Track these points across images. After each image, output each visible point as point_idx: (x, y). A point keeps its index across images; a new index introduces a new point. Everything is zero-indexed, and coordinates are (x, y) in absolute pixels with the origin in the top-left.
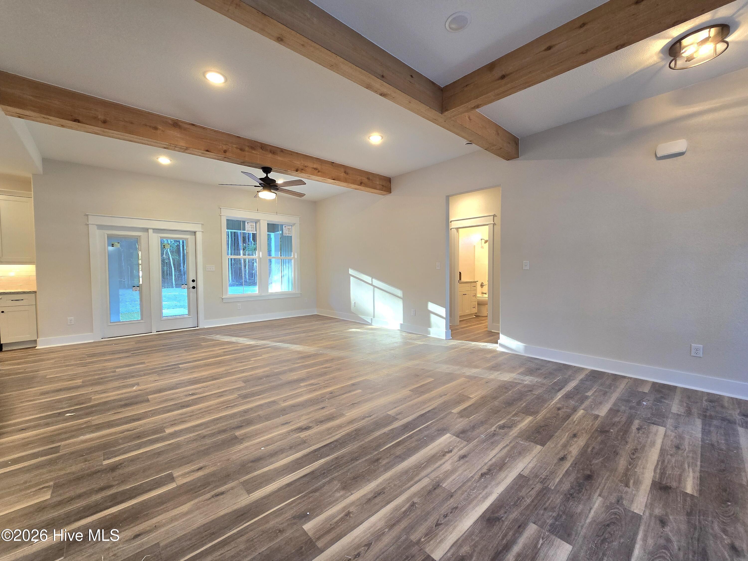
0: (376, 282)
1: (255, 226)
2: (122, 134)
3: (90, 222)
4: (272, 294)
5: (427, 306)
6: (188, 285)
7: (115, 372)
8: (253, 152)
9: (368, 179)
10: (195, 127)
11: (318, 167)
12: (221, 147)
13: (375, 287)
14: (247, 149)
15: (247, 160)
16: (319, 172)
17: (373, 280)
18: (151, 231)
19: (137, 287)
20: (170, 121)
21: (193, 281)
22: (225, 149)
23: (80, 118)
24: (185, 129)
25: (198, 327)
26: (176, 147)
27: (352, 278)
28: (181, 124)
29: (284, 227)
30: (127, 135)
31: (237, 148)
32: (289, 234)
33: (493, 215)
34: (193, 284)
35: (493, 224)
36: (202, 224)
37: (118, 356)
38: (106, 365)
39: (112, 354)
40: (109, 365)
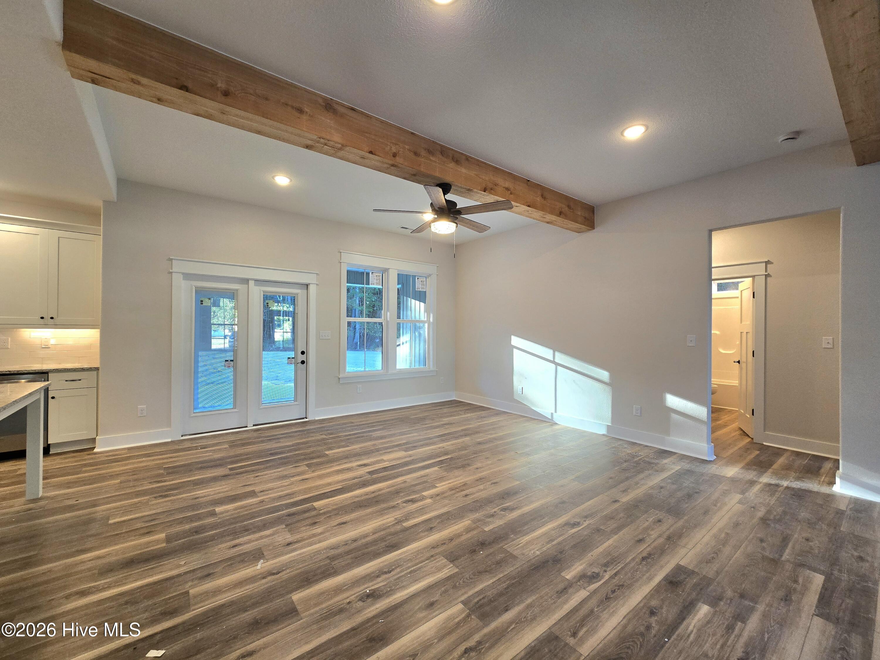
0: (560, 358)
1: (381, 277)
2: (250, 116)
3: (174, 270)
4: (401, 371)
5: (663, 400)
6: (296, 358)
7: (213, 514)
8: (431, 158)
9: (569, 207)
10: (354, 112)
11: (511, 187)
12: (389, 147)
13: (557, 364)
14: (423, 153)
15: (422, 170)
16: (511, 194)
17: (557, 354)
18: (251, 283)
19: (231, 361)
20: (320, 101)
21: (303, 353)
22: (395, 151)
23: (190, 85)
24: (342, 116)
25: (306, 418)
26: (326, 144)
27: (515, 350)
28: (336, 106)
29: (416, 279)
30: (257, 118)
31: (409, 150)
32: (422, 288)
33: (766, 262)
34: (301, 358)
35: (766, 275)
36: (317, 274)
37: (211, 473)
38: (197, 494)
39: (201, 468)
40: (201, 495)
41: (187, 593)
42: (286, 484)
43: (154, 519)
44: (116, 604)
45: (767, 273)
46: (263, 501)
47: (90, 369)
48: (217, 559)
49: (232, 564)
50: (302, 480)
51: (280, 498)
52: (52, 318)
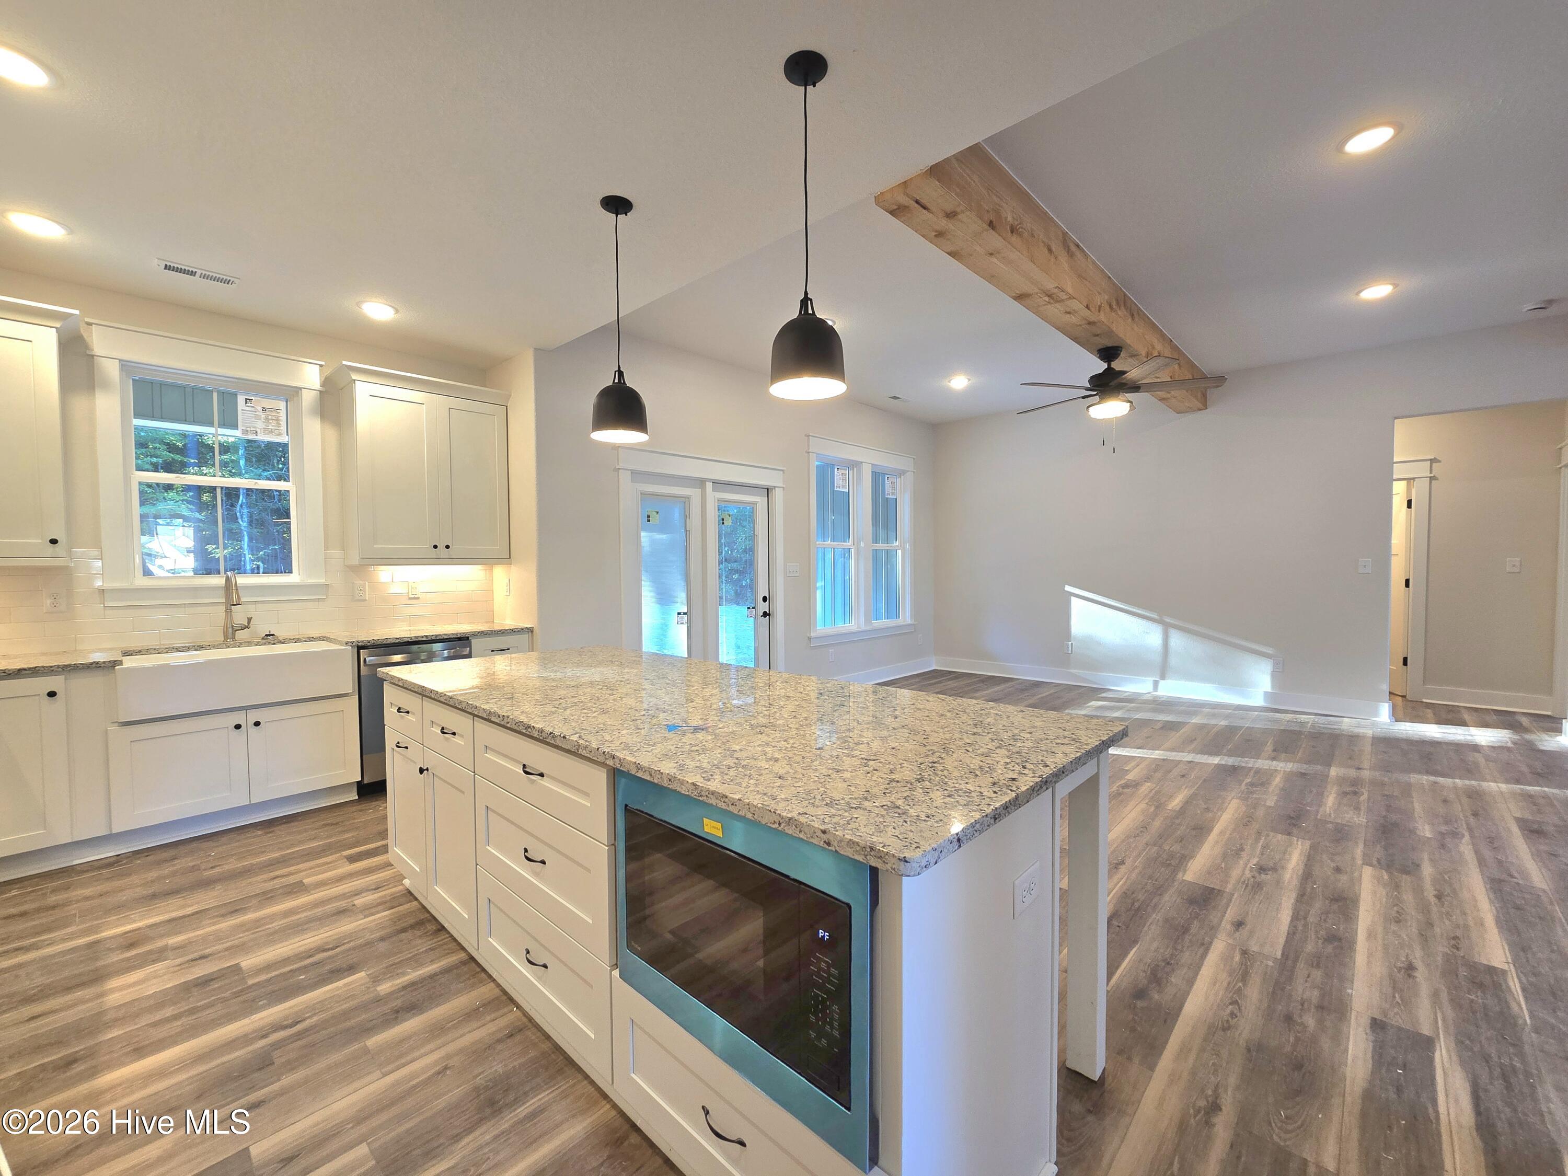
1: (847, 475)
3: (620, 465)
6: (756, 608)
8: (1118, 311)
14: (1114, 304)
18: (709, 486)
19: (684, 614)
21: (765, 599)
26: (1050, 295)
28: (1069, 243)
29: (886, 478)
32: (892, 494)
33: (1431, 460)
34: (764, 607)
35: (1430, 477)
36: (783, 470)
45: (1432, 475)
47: (521, 631)
52: (448, 547)
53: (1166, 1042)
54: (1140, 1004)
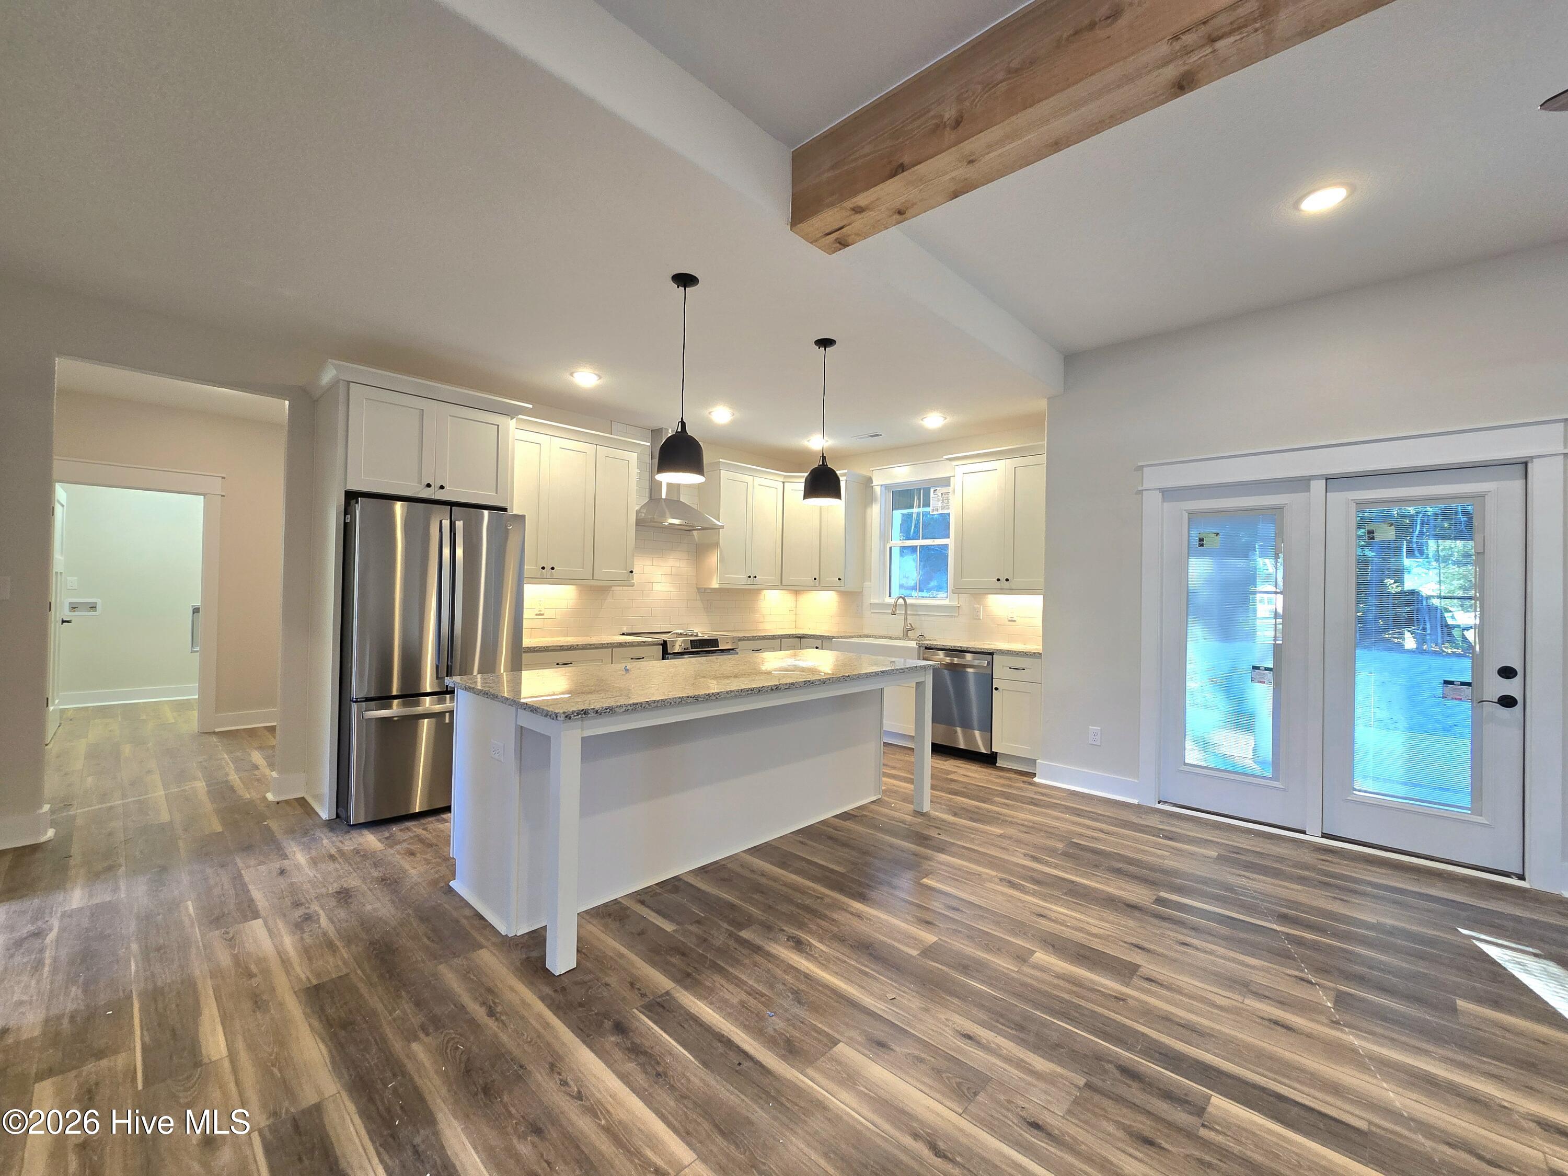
3: (1145, 486)
7: (1023, 958)
18: (1318, 485)
19: (1267, 669)
21: (1506, 672)
25: (1522, 878)
37: (1121, 888)
38: (1050, 910)
39: (1118, 872)
40: (1053, 915)
41: (835, 1042)
42: (1220, 1001)
43: (958, 910)
44: (792, 984)
46: (1123, 1000)
47: (1033, 655)
48: (924, 1033)
49: (921, 1060)
50: (1270, 1020)
51: (1166, 1021)
52: (1007, 580)
53: (559, 1017)
54: (608, 1024)
